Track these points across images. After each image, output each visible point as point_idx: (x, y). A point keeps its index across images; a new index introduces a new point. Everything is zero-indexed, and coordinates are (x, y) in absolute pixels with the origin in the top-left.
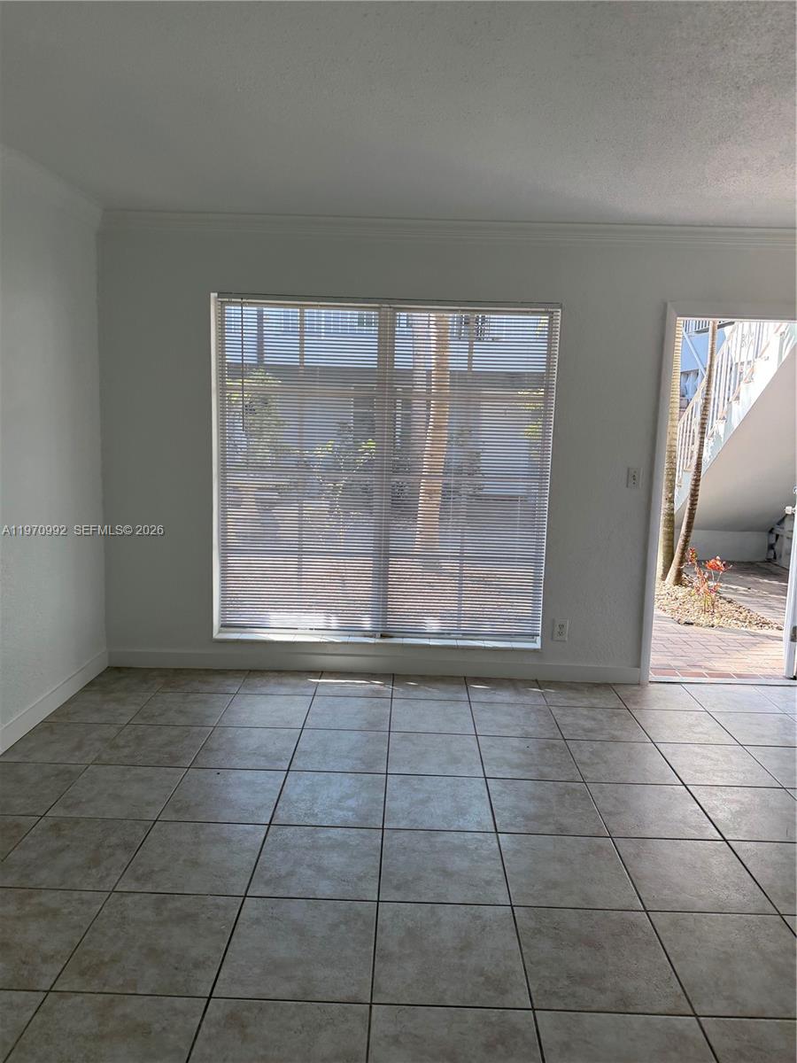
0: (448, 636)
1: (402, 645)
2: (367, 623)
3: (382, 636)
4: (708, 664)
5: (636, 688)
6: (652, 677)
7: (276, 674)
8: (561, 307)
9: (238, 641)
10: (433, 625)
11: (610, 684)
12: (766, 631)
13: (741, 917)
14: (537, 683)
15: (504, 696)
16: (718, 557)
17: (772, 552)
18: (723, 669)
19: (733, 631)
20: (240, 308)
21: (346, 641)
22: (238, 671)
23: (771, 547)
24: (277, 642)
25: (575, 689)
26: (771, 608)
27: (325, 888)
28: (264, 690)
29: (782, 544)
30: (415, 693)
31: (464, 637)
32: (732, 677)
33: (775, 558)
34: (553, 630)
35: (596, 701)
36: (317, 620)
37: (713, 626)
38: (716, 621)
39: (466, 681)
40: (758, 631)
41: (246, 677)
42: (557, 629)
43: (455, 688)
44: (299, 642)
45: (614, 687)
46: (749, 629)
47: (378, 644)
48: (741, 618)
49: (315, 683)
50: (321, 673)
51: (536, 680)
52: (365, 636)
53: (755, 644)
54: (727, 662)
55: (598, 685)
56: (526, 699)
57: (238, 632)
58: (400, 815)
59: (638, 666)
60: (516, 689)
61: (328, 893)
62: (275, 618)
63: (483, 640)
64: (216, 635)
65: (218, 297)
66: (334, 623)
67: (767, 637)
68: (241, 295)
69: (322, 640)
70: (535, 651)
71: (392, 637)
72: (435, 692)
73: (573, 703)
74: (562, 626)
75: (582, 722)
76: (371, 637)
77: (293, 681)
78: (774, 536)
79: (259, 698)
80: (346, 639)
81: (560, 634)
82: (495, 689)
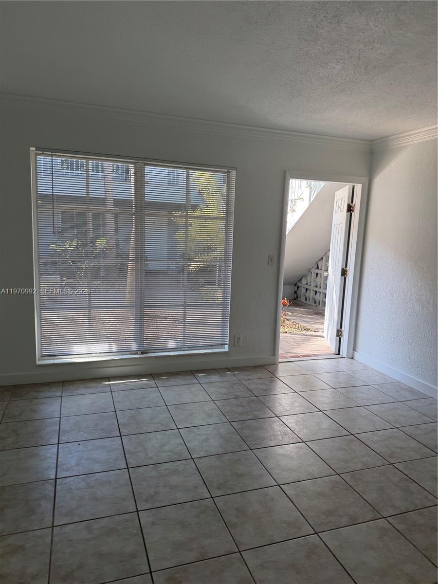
0: (181, 349)
1: (156, 357)
2: (134, 347)
3: (142, 353)
4: (293, 351)
5: (274, 366)
6: (280, 360)
7: (81, 382)
8: (236, 170)
9: (53, 364)
10: (171, 344)
11: (262, 366)
12: (309, 333)
13: (377, 469)
14: (228, 370)
15: (215, 378)
16: (285, 299)
17: (296, 294)
18: (302, 353)
19: (297, 334)
20: (51, 158)
21: (122, 358)
22: (55, 383)
23: (296, 292)
24: (79, 363)
25: (247, 370)
26: (306, 321)
27: (181, 496)
28: (79, 392)
29: (301, 291)
30: (168, 383)
31: (190, 349)
32: (312, 356)
33: (297, 297)
34: (234, 341)
35: (260, 375)
36: (103, 347)
37: (286, 332)
38: (287, 330)
39: (193, 372)
40: (306, 333)
41: (63, 386)
42: (236, 340)
43: (188, 377)
44: (93, 362)
45: (265, 367)
46: (302, 333)
47: (141, 358)
48: (297, 328)
49: (107, 384)
50: (109, 379)
51: (227, 368)
52: (132, 354)
53: (309, 340)
54: (302, 349)
55: (256, 367)
56: (227, 378)
57: (51, 359)
58: (198, 450)
59: (274, 355)
60: (219, 374)
61: (185, 499)
62: (77, 349)
63: (198, 350)
64: (38, 363)
65: (36, 150)
66: (114, 348)
67: (312, 335)
68: (52, 150)
69: (107, 359)
70: (226, 353)
71: (147, 353)
72: (178, 380)
73: (250, 377)
74: (239, 338)
75: (260, 386)
76: (135, 354)
77: (93, 384)
78: (296, 287)
79: (79, 397)
80: (121, 357)
81: (238, 342)
82: (209, 375)
